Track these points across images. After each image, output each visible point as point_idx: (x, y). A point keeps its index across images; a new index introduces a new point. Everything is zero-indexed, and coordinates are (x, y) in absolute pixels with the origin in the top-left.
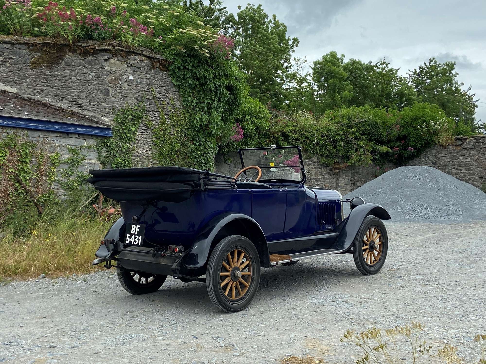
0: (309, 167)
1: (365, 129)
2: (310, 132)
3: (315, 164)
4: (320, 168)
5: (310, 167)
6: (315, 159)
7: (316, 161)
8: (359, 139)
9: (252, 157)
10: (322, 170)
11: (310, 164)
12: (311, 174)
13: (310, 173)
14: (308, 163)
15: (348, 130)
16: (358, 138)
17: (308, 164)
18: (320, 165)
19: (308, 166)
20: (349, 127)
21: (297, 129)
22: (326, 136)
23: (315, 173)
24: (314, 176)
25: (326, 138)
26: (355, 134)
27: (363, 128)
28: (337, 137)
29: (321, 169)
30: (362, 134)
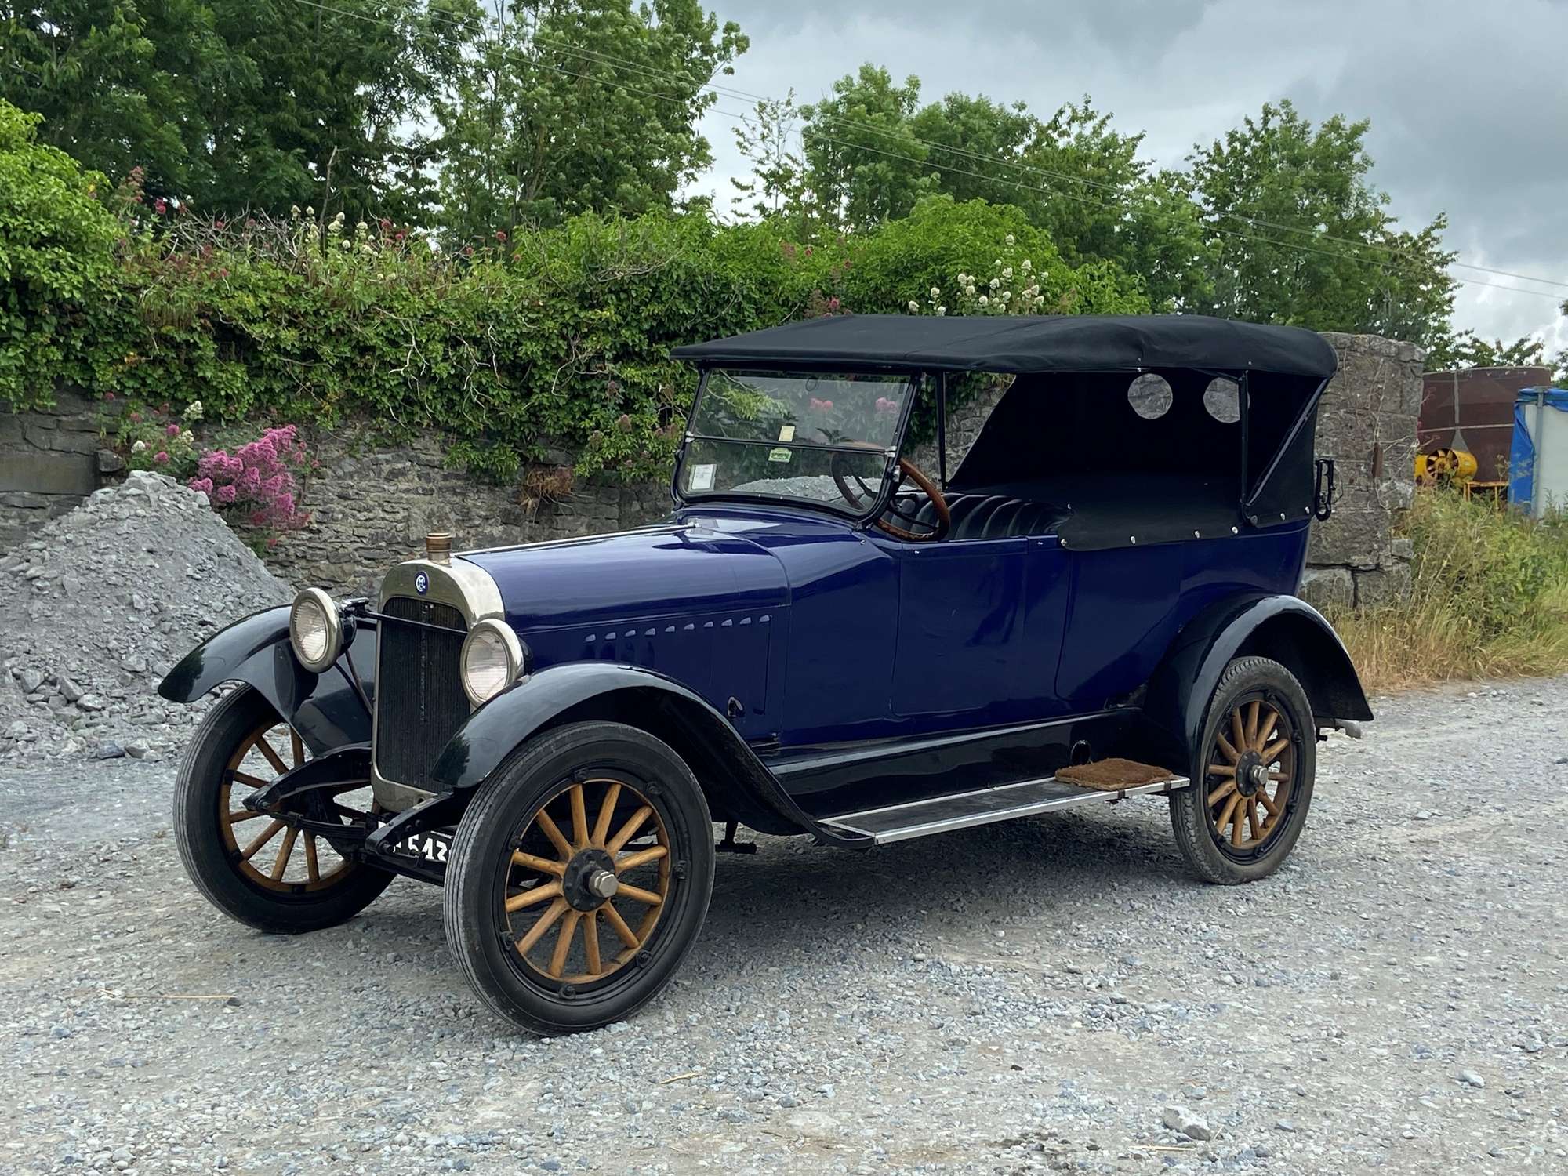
0: (392, 489)
1: (672, 315)
2: (383, 323)
3: (427, 470)
4: (455, 494)
5: (403, 486)
6: (429, 447)
7: (436, 456)
8: (644, 359)
9: (58, 434)
10: (470, 503)
11: (403, 473)
12: (407, 519)
13: (403, 514)
14: (386, 468)
15: (582, 315)
16: (639, 355)
17: (391, 472)
18: (457, 477)
19: (387, 480)
20: (588, 301)
21: (305, 305)
22: (476, 342)
23: (431, 515)
24: (421, 526)
25: (467, 349)
26: (617, 333)
27: (656, 309)
28: (530, 349)
29: (464, 495)
30: (653, 336)
